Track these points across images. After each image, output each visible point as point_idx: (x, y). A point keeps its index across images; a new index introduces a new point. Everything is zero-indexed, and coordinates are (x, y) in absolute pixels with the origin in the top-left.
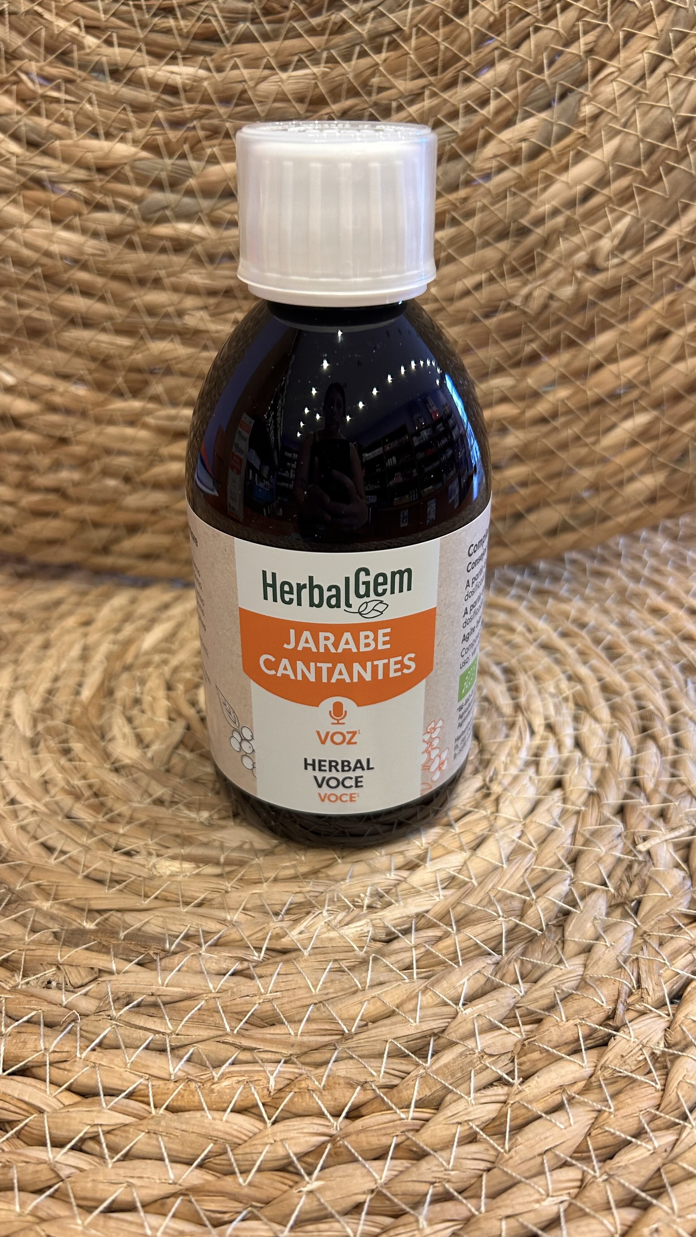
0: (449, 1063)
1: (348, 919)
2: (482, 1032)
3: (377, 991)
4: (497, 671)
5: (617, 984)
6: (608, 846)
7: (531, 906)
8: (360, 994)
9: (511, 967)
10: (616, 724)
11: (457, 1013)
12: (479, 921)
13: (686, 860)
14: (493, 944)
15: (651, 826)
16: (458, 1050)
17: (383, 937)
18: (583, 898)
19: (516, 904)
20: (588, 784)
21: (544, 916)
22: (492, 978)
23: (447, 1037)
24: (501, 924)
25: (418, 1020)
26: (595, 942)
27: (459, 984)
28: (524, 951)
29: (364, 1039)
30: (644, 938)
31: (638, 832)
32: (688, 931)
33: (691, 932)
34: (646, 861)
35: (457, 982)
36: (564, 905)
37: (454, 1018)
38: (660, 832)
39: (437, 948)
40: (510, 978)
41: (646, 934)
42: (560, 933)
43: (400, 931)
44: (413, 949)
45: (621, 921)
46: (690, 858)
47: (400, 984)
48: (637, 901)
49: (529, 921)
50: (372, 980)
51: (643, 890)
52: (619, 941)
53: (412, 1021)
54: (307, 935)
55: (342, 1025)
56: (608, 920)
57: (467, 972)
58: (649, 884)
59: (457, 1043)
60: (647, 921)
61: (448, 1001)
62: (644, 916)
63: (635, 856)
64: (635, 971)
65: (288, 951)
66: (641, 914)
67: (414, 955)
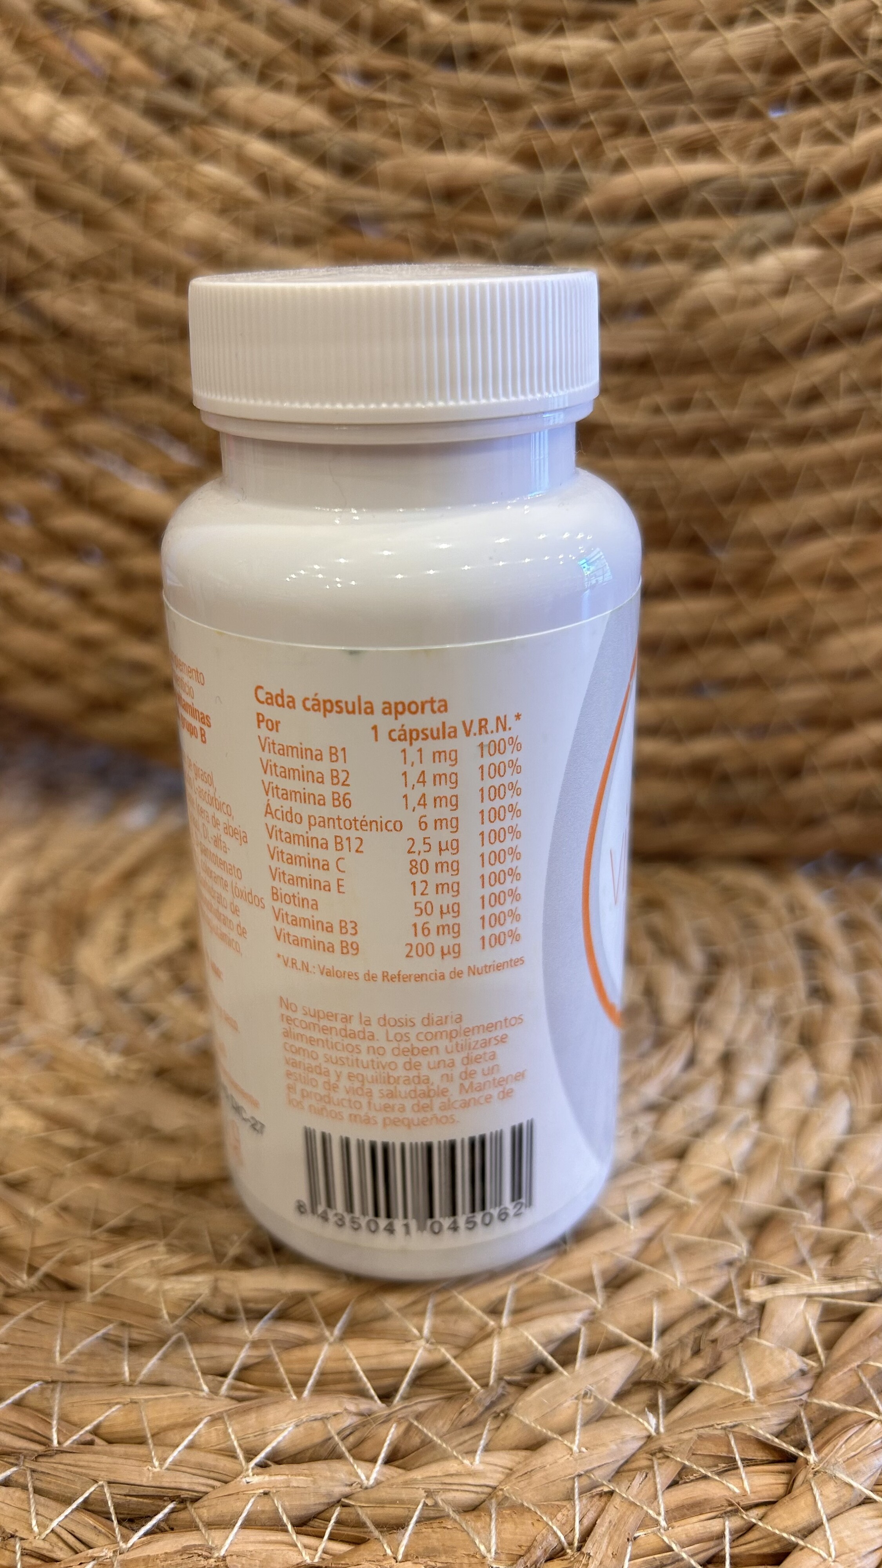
0: (157, 1557)
1: (183, 1266)
2: (248, 1524)
3: (141, 1395)
4: (696, 957)
6: (692, 1277)
7: (489, 1335)
8: (119, 1389)
9: (382, 1430)
10: (847, 1079)
11: (237, 1475)
12: (382, 1334)
13: (830, 1345)
14: (388, 1381)
15: (802, 1264)
16: (190, 1539)
17: (220, 1310)
18: (591, 1353)
19: (465, 1327)
20: (729, 1164)
21: (500, 1361)
22: (336, 1438)
23: (193, 1512)
24: (416, 1352)
25: (167, 1464)
26: (555, 1436)
27: (273, 1428)
28: (426, 1411)
29: (70, 1465)
30: (651, 1460)
31: (768, 1266)
32: (744, 1476)
33: (748, 1479)
34: (744, 1321)
35: (274, 1424)
36: (546, 1354)
37: (226, 1482)
38: (808, 1278)
39: (285, 1356)
40: (367, 1449)
41: (662, 1453)
42: (511, 1399)
43: (247, 1311)
44: (247, 1346)
45: (634, 1416)
46: (840, 1341)
47: (186, 1396)
48: (685, 1388)
49: (469, 1362)
50: (152, 1373)
51: (709, 1371)
52: (601, 1449)
53: (156, 1463)
54: (110, 1272)
55: (54, 1430)
56: (610, 1406)
57: (304, 1411)
58: (725, 1364)
59: (197, 1529)
60: (678, 1430)
61: (239, 1451)
62: (681, 1418)
63: (733, 1306)
64: (591, 1515)
65: (69, 1287)
66: (679, 1412)
67: (243, 1355)
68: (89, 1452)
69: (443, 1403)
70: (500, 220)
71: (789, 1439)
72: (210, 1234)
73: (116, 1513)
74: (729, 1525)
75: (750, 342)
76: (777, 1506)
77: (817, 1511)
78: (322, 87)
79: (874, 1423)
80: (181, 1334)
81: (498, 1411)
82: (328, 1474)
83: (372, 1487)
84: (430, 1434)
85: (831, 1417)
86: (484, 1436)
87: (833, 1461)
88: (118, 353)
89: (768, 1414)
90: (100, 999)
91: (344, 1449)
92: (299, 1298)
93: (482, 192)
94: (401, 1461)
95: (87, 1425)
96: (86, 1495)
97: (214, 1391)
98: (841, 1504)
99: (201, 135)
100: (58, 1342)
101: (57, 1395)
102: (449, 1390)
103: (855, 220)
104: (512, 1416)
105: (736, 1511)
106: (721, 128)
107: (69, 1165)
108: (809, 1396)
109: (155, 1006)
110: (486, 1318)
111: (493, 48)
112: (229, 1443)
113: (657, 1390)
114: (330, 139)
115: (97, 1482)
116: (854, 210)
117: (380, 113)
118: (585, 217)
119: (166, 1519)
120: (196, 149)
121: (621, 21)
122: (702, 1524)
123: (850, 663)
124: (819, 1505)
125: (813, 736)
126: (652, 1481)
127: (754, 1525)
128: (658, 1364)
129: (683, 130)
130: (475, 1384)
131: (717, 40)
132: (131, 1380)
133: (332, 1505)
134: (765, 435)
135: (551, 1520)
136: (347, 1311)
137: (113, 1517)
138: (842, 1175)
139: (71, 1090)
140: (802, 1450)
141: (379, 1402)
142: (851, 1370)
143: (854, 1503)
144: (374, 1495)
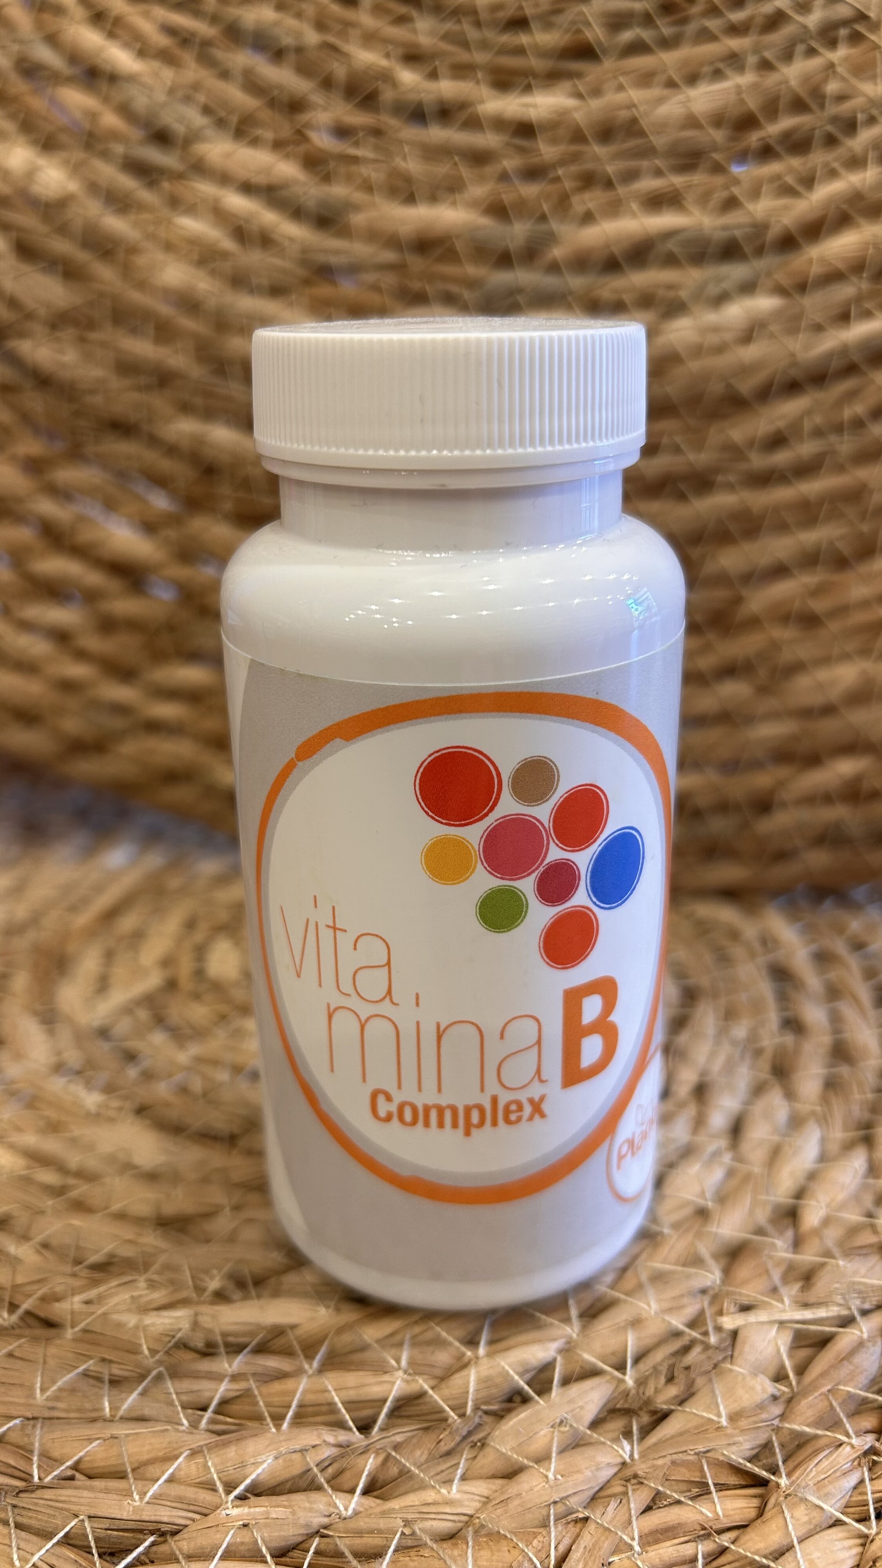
1: (165, 1301)
2: (228, 1555)
3: (122, 1430)
5: (515, 1552)
6: (666, 1305)
7: (465, 1366)
8: (99, 1424)
9: (360, 1461)
10: (818, 1109)
11: (217, 1508)
12: (360, 1366)
13: (801, 1371)
14: (367, 1413)
15: (774, 1290)
17: (200, 1345)
18: (566, 1382)
19: (443, 1358)
20: (702, 1194)
21: (477, 1391)
22: (315, 1470)
23: (172, 1545)
24: (394, 1383)
25: (147, 1498)
26: (531, 1464)
27: (252, 1460)
28: (405, 1441)
29: (50, 1500)
30: (626, 1486)
31: (740, 1294)
32: (716, 1500)
33: (721, 1503)
34: (717, 1348)
35: (254, 1456)
36: (522, 1383)
37: (206, 1515)
38: (780, 1305)
39: (265, 1389)
40: (346, 1480)
41: (637, 1480)
42: (487, 1429)
43: (227, 1345)
44: (227, 1380)
45: (609, 1443)
46: (811, 1366)
47: (167, 1430)
48: (659, 1415)
49: (446, 1392)
50: (131, 1409)
51: (682, 1397)
52: (576, 1476)
53: (137, 1497)
54: (91, 1308)
55: (35, 1466)
56: (585, 1434)
57: (283, 1444)
58: (698, 1390)
59: (177, 1561)
60: (651, 1457)
61: (218, 1483)
62: (655, 1444)
63: (706, 1334)
64: (566, 1541)
65: (50, 1324)
66: (653, 1438)
67: (223, 1389)
68: (70, 1487)
69: (420, 1432)
70: (471, 270)
71: (761, 1463)
72: (190, 1269)
73: (97, 1547)
74: (702, 1548)
75: (716, 388)
76: (749, 1529)
77: (788, 1534)
78: (297, 143)
79: (843, 1446)
80: (161, 1369)
81: (475, 1440)
82: (307, 1505)
83: (351, 1518)
84: (408, 1465)
85: (802, 1441)
86: (461, 1465)
87: (803, 1484)
88: (98, 400)
89: (741, 1439)
90: (80, 1037)
91: (322, 1480)
92: (279, 1331)
93: (453, 243)
94: (380, 1491)
95: (67, 1461)
96: (67, 1529)
97: (194, 1425)
98: (812, 1527)
99: (179, 188)
100: (39, 1379)
101: (38, 1432)
102: (427, 1421)
103: (816, 270)
104: (488, 1445)
105: (708, 1536)
106: (685, 182)
107: (50, 1203)
108: (780, 1421)
109: (134, 1044)
110: (463, 1349)
111: (463, 105)
112: (209, 1476)
113: (631, 1417)
114: (305, 193)
115: (77, 1516)
116: (814, 261)
117: (354, 168)
118: (554, 268)
119: (146, 1552)
120: (174, 203)
121: (588, 79)
122: (675, 1548)
123: (817, 700)
124: (790, 1527)
125: (783, 772)
126: (626, 1507)
127: (727, 1548)
128: (633, 1392)
129: (648, 184)
130: (452, 1414)
131: (681, 97)
132: (111, 1415)
133: (311, 1536)
134: (732, 478)
135: (527, 1546)
136: (326, 1343)
137: (94, 1551)
138: (813, 1203)
139: (53, 1128)
140: (774, 1474)
141: (357, 1433)
142: (821, 1394)
143: (823, 1527)
144: (352, 1525)
